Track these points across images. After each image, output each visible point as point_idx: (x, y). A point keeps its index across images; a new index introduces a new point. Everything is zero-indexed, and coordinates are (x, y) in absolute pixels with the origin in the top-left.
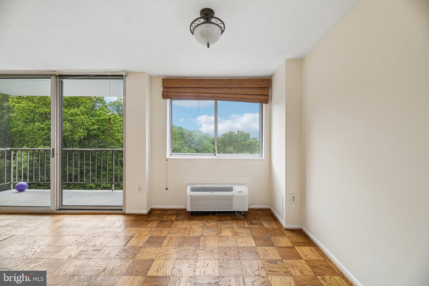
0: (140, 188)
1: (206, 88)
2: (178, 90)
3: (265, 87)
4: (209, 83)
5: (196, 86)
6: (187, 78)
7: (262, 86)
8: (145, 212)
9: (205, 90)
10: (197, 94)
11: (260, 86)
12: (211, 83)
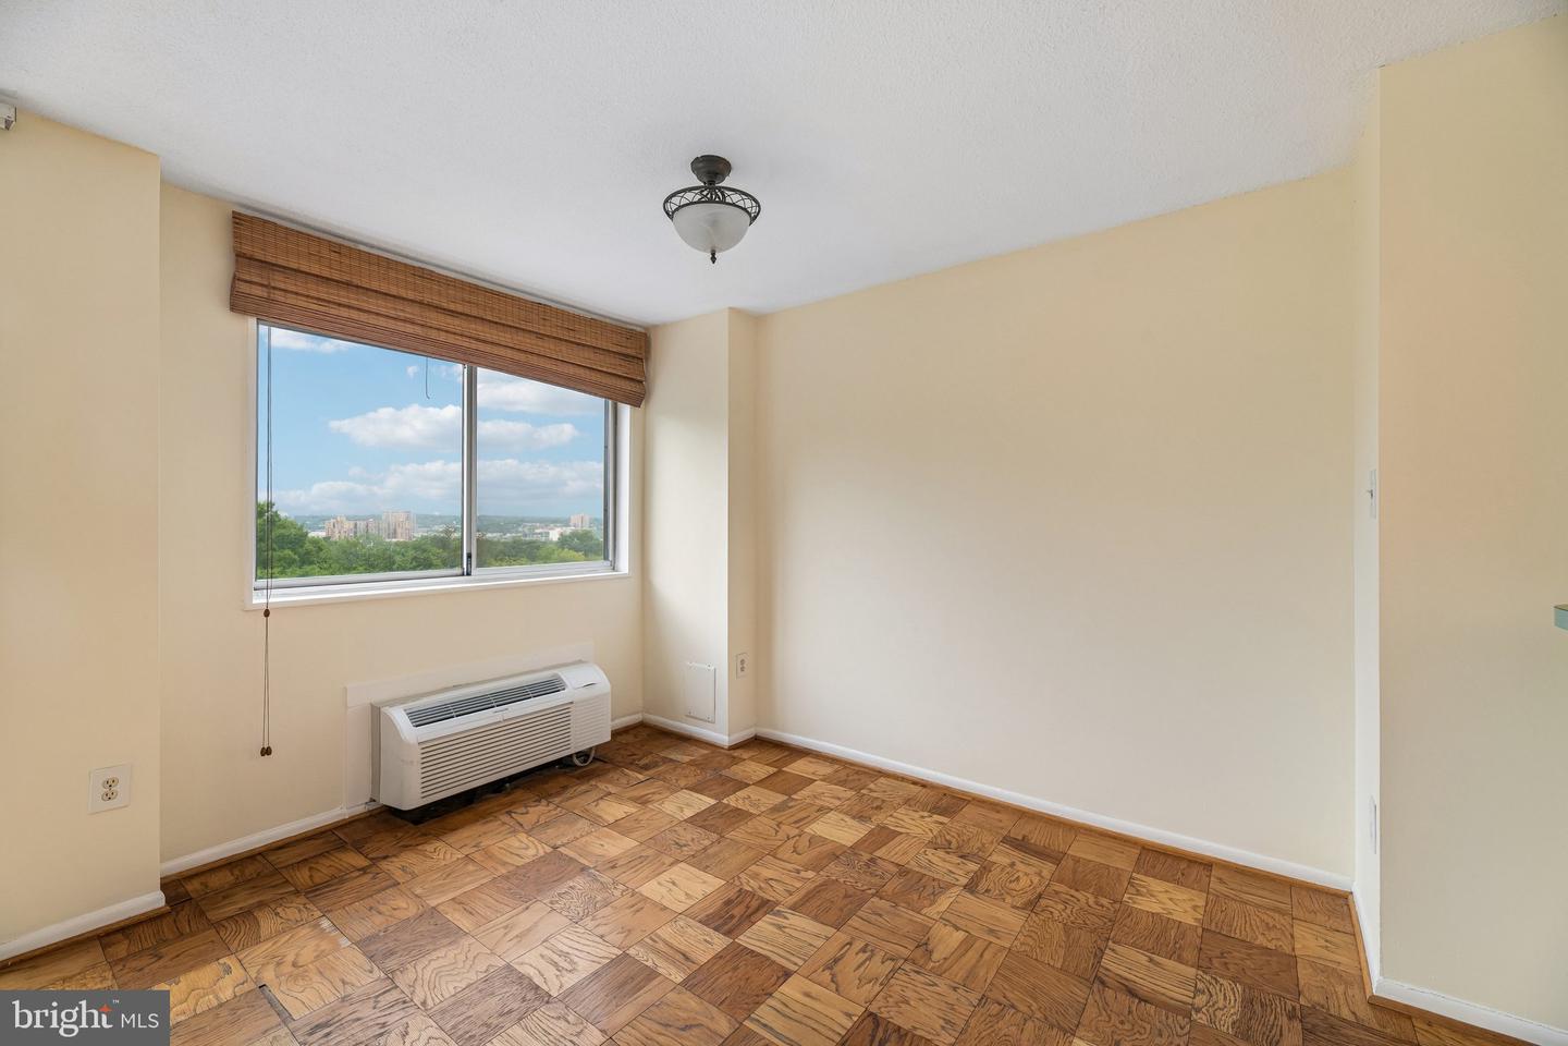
0: (110, 784)
1: (453, 313)
2: (323, 292)
3: (634, 357)
4: (466, 297)
5: (410, 295)
6: (362, 248)
7: (629, 351)
8: (155, 900)
9: (449, 320)
10: (418, 330)
11: (624, 350)
12: (473, 298)
